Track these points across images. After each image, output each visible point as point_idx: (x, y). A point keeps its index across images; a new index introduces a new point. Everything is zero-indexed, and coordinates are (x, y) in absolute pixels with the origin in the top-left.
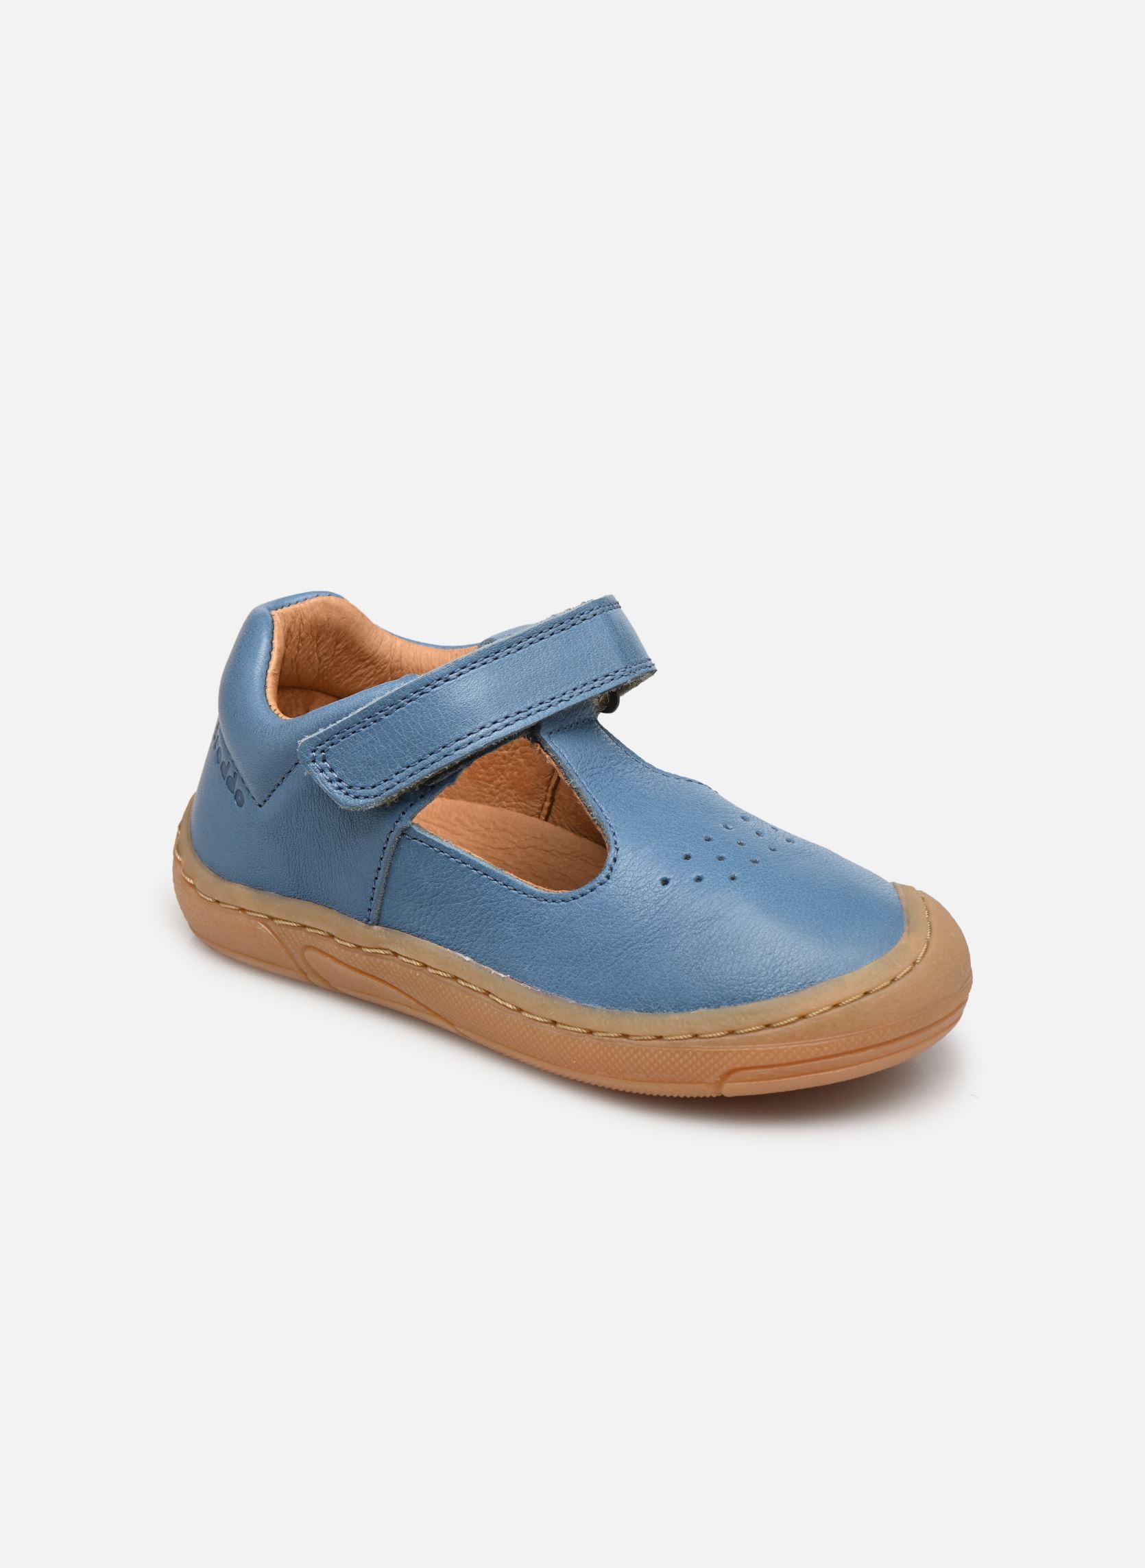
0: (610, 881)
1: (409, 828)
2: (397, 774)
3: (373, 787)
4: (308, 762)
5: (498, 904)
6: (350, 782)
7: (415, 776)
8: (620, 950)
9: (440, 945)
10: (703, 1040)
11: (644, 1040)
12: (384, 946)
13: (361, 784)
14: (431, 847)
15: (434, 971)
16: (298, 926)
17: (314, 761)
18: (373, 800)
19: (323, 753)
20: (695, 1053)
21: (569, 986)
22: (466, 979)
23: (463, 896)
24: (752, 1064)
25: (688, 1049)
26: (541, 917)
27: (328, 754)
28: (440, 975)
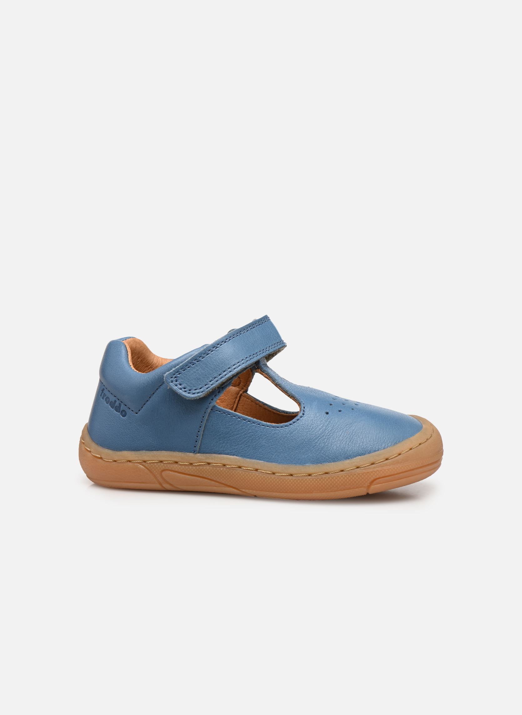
0: (304, 415)
1: (214, 406)
2: (210, 382)
3: (201, 388)
4: (170, 383)
5: (256, 433)
6: (189, 388)
7: (219, 381)
8: (316, 441)
9: (230, 455)
10: (362, 468)
11: (336, 473)
12: (203, 461)
13: (195, 388)
14: (224, 413)
15: (229, 466)
16: (159, 462)
17: (172, 382)
18: (202, 393)
19: (176, 378)
20: (359, 474)
21: (295, 459)
22: (246, 466)
23: (239, 432)
24: (383, 475)
25: (356, 473)
26: (277, 435)
27: (178, 378)
28: (233, 467)
